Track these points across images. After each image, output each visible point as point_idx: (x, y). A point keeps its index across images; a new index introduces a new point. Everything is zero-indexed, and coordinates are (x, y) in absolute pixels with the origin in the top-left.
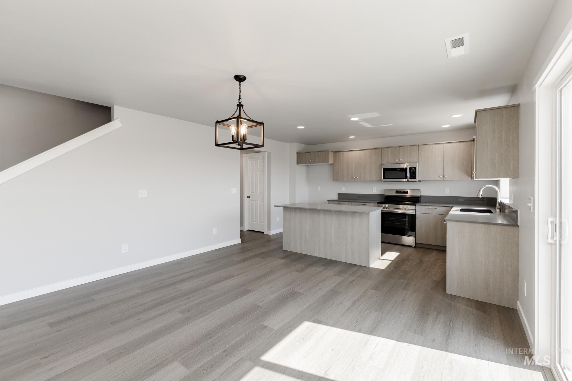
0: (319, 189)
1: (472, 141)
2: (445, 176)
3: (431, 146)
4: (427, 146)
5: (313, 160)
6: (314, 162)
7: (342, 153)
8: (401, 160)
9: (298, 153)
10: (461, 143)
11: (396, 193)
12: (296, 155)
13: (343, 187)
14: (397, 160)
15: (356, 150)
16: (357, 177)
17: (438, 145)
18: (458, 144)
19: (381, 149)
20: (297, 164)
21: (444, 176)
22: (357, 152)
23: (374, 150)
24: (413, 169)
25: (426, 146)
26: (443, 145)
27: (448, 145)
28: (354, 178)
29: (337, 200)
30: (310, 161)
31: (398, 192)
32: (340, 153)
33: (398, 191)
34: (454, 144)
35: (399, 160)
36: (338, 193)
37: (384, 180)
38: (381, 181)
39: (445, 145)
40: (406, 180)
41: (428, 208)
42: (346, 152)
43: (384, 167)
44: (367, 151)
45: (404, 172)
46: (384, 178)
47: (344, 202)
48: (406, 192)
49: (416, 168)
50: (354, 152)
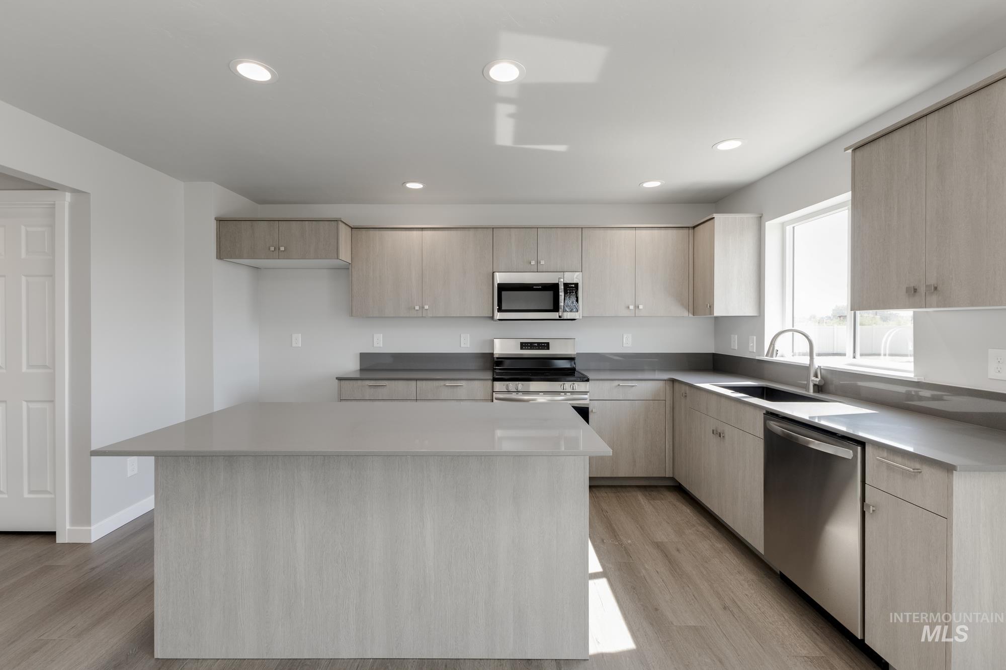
1: (689, 227)
2: (641, 307)
3: (609, 232)
4: (602, 231)
5: (282, 249)
6: (287, 255)
7: (377, 233)
8: (542, 262)
9: (220, 221)
10: (670, 232)
11: (522, 348)
12: (211, 228)
13: (375, 336)
14: (533, 263)
15: (422, 229)
16: (426, 307)
17: (623, 232)
18: (663, 232)
19: (490, 231)
20: (220, 256)
21: (637, 308)
22: (425, 233)
23: (472, 232)
24: (572, 287)
25: (597, 232)
26: (633, 232)
27: (644, 232)
28: (417, 308)
29: (358, 375)
30: (272, 249)
31: (525, 346)
32: (372, 232)
33: (525, 343)
34: (656, 232)
35: (538, 262)
36: (361, 353)
37: (498, 315)
38: (492, 318)
39: (638, 232)
40: (555, 315)
41: (616, 386)
42: (391, 230)
43: (501, 278)
44: (453, 233)
45: (549, 294)
46: (500, 310)
47: (393, 382)
48: (546, 346)
49: (578, 284)
50: (415, 233)
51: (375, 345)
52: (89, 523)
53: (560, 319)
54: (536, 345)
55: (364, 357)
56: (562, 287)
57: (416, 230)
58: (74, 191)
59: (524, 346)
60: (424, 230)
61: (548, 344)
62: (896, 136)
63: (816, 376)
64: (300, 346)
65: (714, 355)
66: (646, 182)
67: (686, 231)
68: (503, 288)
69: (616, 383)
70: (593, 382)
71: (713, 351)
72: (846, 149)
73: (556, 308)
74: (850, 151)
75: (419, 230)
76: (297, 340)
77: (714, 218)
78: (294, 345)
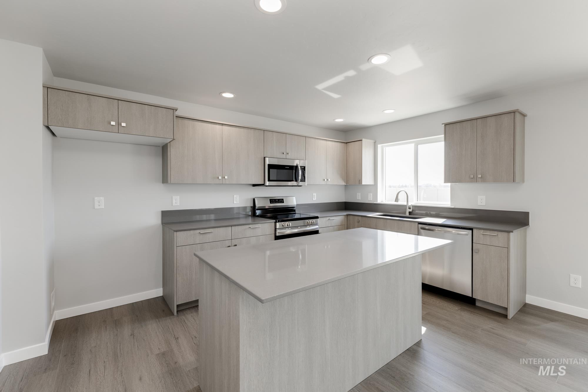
4: (314, 140)
5: (124, 125)
6: (127, 130)
7: (191, 122)
8: (289, 154)
10: (338, 144)
11: (271, 203)
15: (223, 124)
16: (226, 177)
17: (322, 141)
18: (336, 143)
19: (262, 132)
20: (48, 123)
23: (252, 131)
25: (312, 139)
26: (325, 142)
27: (330, 142)
28: (220, 178)
30: (113, 123)
32: (186, 121)
33: (272, 200)
34: (334, 143)
35: (286, 153)
36: (162, 211)
38: (264, 184)
39: (327, 142)
40: (294, 183)
41: (328, 220)
42: (201, 122)
43: (269, 161)
44: (242, 130)
45: (293, 171)
46: (269, 180)
47: (216, 229)
48: (281, 201)
49: (305, 167)
51: (174, 204)
54: (277, 200)
55: (164, 213)
56: (300, 168)
57: (218, 125)
60: (223, 126)
61: (283, 199)
62: (465, 123)
63: (409, 208)
64: (103, 208)
65: (345, 202)
66: (337, 119)
67: (343, 144)
68: (271, 167)
69: (328, 218)
70: (321, 218)
71: (344, 201)
72: (442, 124)
73: (296, 180)
74: (444, 125)
75: (220, 125)
76: (100, 202)
77: (362, 140)
78: (97, 207)
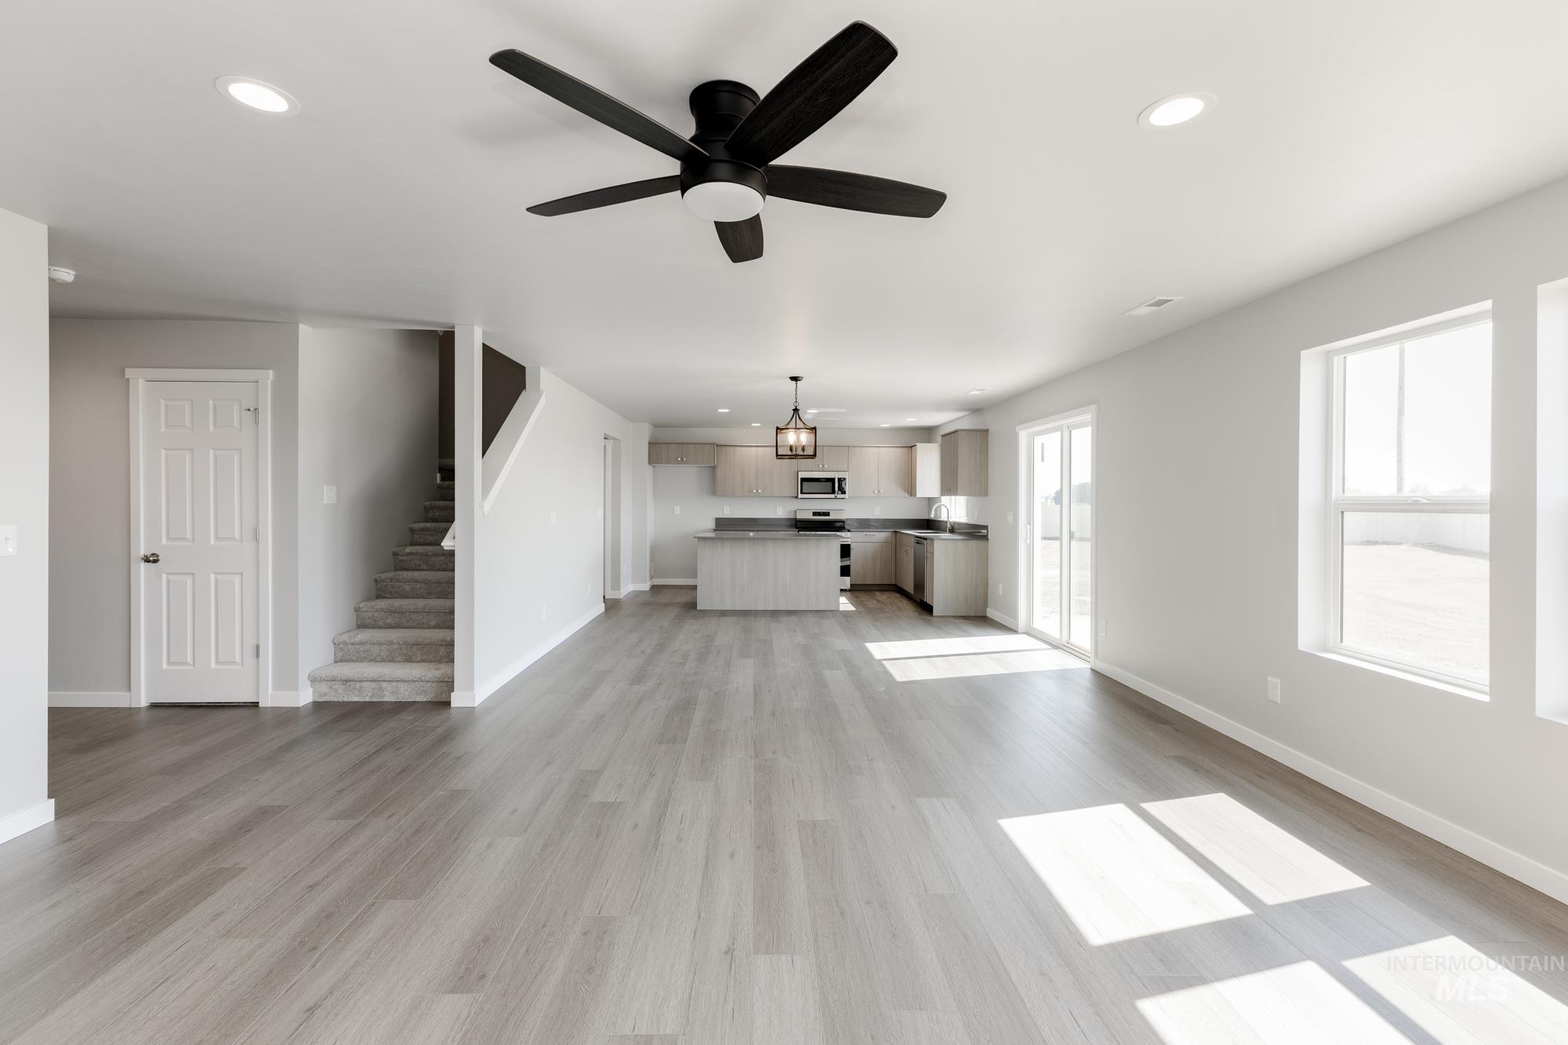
0: (677, 510)
1: (907, 447)
2: (881, 491)
3: (864, 449)
4: (859, 449)
7: (732, 448)
8: (826, 466)
9: (650, 444)
10: (899, 449)
11: (813, 515)
12: (646, 447)
13: (725, 508)
14: (821, 466)
15: (757, 446)
16: (760, 491)
17: (873, 449)
18: (894, 449)
20: (649, 463)
21: (879, 491)
22: (759, 448)
24: (842, 480)
25: (857, 449)
26: (877, 449)
27: (883, 449)
28: (754, 491)
29: (712, 535)
30: (679, 459)
32: (728, 448)
33: (816, 512)
34: (890, 449)
35: (823, 466)
36: (714, 518)
37: (800, 496)
38: (797, 497)
39: (880, 449)
40: (833, 496)
41: (866, 535)
42: (739, 447)
43: (802, 475)
45: (830, 484)
46: (801, 493)
48: (828, 514)
49: (845, 478)
50: (753, 448)
51: (725, 513)
52: (619, 590)
53: (836, 498)
54: (822, 513)
55: (717, 520)
56: (836, 480)
58: (614, 439)
59: (815, 514)
61: (829, 512)
63: (950, 525)
67: (906, 449)
68: (803, 480)
69: (865, 533)
70: (853, 532)
71: (927, 518)
73: (833, 492)
75: (755, 447)
77: (916, 446)
78: (675, 512)
